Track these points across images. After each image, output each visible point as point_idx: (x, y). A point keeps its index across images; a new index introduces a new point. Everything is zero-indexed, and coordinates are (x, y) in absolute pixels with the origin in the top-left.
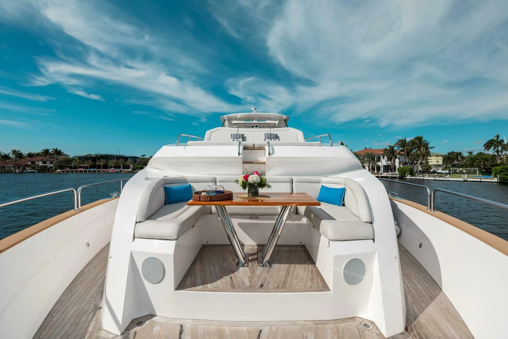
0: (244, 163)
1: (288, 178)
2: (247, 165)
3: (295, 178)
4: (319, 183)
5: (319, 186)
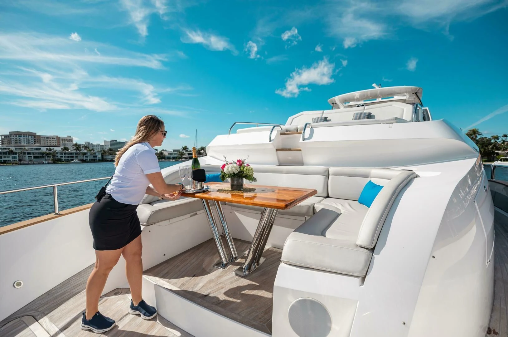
0: (277, 150)
1: (322, 168)
2: (281, 153)
3: (332, 170)
4: (368, 177)
5: (367, 180)
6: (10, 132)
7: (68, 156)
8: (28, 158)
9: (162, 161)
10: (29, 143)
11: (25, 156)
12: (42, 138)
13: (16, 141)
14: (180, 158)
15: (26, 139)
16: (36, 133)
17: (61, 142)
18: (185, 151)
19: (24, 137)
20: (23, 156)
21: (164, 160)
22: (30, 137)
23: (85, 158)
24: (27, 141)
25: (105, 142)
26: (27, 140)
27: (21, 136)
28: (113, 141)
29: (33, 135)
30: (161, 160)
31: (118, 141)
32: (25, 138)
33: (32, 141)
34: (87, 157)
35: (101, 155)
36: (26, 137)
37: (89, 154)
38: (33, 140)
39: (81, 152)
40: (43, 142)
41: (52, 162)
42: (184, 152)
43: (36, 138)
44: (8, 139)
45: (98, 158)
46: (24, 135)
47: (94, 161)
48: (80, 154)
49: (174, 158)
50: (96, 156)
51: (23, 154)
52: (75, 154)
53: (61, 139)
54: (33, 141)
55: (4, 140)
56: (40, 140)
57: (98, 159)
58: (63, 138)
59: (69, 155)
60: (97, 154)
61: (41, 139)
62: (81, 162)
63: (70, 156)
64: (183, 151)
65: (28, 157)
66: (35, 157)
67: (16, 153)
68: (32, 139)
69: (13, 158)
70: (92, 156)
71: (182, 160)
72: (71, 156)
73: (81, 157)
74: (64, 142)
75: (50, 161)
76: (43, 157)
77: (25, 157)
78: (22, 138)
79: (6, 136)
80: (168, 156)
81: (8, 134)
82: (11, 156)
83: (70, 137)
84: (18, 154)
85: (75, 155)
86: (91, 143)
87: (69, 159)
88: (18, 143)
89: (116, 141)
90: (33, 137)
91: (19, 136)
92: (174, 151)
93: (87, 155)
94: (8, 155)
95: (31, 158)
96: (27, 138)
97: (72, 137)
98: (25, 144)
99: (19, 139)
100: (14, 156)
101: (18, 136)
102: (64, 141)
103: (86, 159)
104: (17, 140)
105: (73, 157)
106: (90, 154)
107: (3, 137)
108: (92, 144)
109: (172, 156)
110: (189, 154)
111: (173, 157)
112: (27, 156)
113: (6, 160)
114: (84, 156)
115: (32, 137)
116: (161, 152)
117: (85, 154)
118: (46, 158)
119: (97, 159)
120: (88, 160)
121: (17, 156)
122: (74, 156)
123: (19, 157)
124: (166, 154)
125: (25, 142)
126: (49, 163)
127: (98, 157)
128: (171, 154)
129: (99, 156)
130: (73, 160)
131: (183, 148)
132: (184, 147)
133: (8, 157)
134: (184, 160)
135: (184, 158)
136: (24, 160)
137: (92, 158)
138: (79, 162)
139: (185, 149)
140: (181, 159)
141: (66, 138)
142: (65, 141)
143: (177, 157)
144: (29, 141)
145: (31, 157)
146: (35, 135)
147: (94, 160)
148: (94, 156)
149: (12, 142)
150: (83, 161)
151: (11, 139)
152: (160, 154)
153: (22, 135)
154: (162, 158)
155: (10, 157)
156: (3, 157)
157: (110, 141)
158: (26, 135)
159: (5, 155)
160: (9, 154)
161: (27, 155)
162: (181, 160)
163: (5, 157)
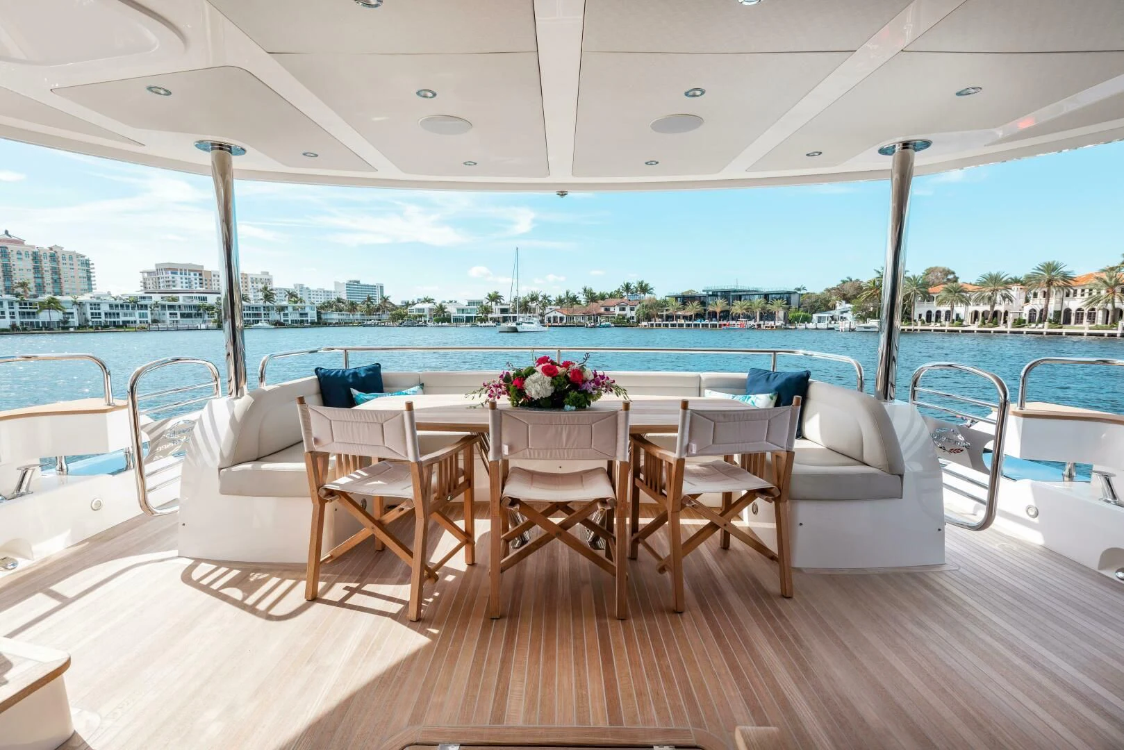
6: (156, 265)
7: (250, 314)
8: (171, 317)
9: (442, 326)
10: (190, 287)
11: (164, 312)
12: (214, 276)
13: (168, 284)
14: (482, 320)
15: (186, 279)
16: (202, 267)
17: (250, 285)
18: (494, 303)
19: (181, 274)
20: (162, 312)
21: (446, 324)
22: (192, 274)
23: (282, 320)
24: (186, 283)
25: (337, 284)
26: (187, 281)
27: (176, 273)
28: (351, 283)
29: (197, 271)
30: (440, 324)
31: (362, 283)
32: (183, 276)
33: (196, 284)
34: (286, 315)
35: (315, 312)
36: (185, 274)
37: (290, 309)
38: (198, 281)
39: (275, 304)
40: (216, 284)
41: (215, 325)
42: (491, 307)
43: (203, 277)
44: (154, 279)
45: (309, 319)
46: (181, 270)
47: (300, 324)
48: (273, 308)
49: (469, 319)
50: (306, 314)
51: (160, 308)
52: (262, 309)
53: (249, 280)
54: (198, 284)
55: (148, 282)
56: (211, 281)
57: (309, 321)
58: (254, 277)
59: (251, 312)
60: (307, 310)
61: (213, 278)
62: (273, 326)
63: (253, 314)
64: (489, 304)
65: (171, 314)
66: (183, 315)
67: (146, 307)
68: (196, 279)
69: (142, 316)
70: (298, 315)
71: (487, 324)
72: (255, 314)
73: (275, 316)
74: (255, 285)
75: (211, 325)
76: (199, 315)
77: (164, 314)
78: (178, 277)
79: (149, 273)
80: (457, 315)
81: (153, 268)
82: (137, 312)
83: (267, 273)
84: (151, 308)
85: (262, 312)
86: (305, 286)
87: (251, 319)
88: (171, 287)
89: (358, 282)
90: (198, 274)
91: (172, 273)
92: (470, 303)
93: (286, 312)
94: (130, 311)
95: (176, 317)
96: (188, 276)
97: (270, 274)
98: (184, 288)
99: (173, 278)
100: (143, 313)
101: (170, 272)
102: (255, 283)
103: (284, 320)
104: (169, 281)
105: (258, 315)
106: (294, 310)
107: (146, 275)
108: (307, 288)
109: (465, 315)
110: (503, 311)
111: (467, 317)
112: (168, 312)
113: (128, 322)
114: (279, 314)
115: (195, 275)
116: (441, 306)
117: (282, 309)
118: (206, 317)
119: (307, 320)
120: (290, 323)
121: (149, 312)
122: (261, 314)
123: (152, 314)
124: (452, 310)
125: (184, 285)
126: (207, 329)
127: (309, 316)
128: (463, 311)
129: (312, 315)
130: (257, 322)
131: (489, 296)
132: (491, 293)
133: (131, 315)
134: (491, 323)
135: (491, 319)
136: (164, 322)
137: (297, 317)
138: (268, 326)
139: (495, 298)
140: (485, 323)
141: (259, 277)
142: (257, 283)
143: (475, 317)
144: (190, 283)
145: (176, 314)
146: (201, 271)
147: (302, 321)
148: (301, 314)
149: (161, 285)
150: (278, 324)
151: (159, 278)
152: (438, 311)
153: (177, 270)
154: (444, 320)
155: (134, 313)
156: (120, 314)
157: (346, 282)
158: (185, 270)
159: (126, 311)
160: (133, 308)
161: (169, 310)
162: (483, 324)
163: (125, 315)
